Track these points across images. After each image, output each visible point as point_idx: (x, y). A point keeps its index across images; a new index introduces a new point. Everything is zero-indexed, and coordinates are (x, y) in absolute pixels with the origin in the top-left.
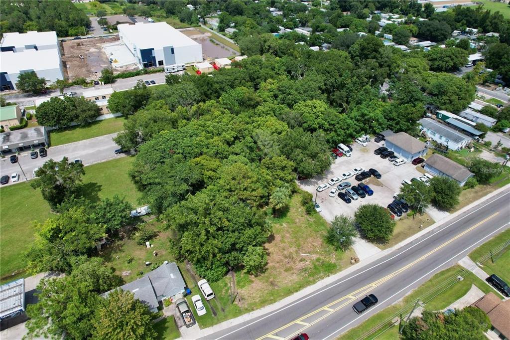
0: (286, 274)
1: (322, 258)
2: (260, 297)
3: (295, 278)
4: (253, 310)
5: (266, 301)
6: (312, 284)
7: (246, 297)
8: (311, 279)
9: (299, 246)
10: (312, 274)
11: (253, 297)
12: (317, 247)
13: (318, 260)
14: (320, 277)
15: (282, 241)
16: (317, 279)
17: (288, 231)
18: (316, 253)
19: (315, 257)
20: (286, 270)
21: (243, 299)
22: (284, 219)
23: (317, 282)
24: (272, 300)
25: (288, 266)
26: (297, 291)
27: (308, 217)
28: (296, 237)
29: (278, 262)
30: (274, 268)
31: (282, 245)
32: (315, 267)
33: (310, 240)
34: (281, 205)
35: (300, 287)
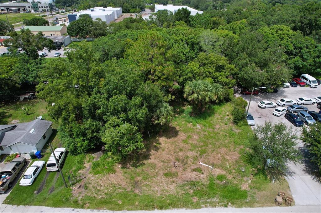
0: (163, 179)
1: (229, 177)
2: (106, 194)
3: (172, 188)
4: (82, 207)
5: (110, 203)
6: (191, 208)
7: (90, 187)
8: (195, 199)
9: (202, 153)
10: (201, 194)
11: (99, 190)
12: (228, 161)
13: (221, 178)
14: (210, 203)
15: (185, 142)
16: (203, 203)
17: (199, 134)
18: (225, 168)
19: (218, 172)
20: (166, 175)
21: (86, 187)
22: (202, 121)
23: (200, 208)
24: (118, 205)
25: (174, 170)
26: (161, 208)
27: (234, 127)
28: (204, 142)
29: (163, 161)
30: (154, 166)
31: (181, 145)
32: (211, 186)
33: (222, 150)
34: (195, 95)
35: (170, 204)
